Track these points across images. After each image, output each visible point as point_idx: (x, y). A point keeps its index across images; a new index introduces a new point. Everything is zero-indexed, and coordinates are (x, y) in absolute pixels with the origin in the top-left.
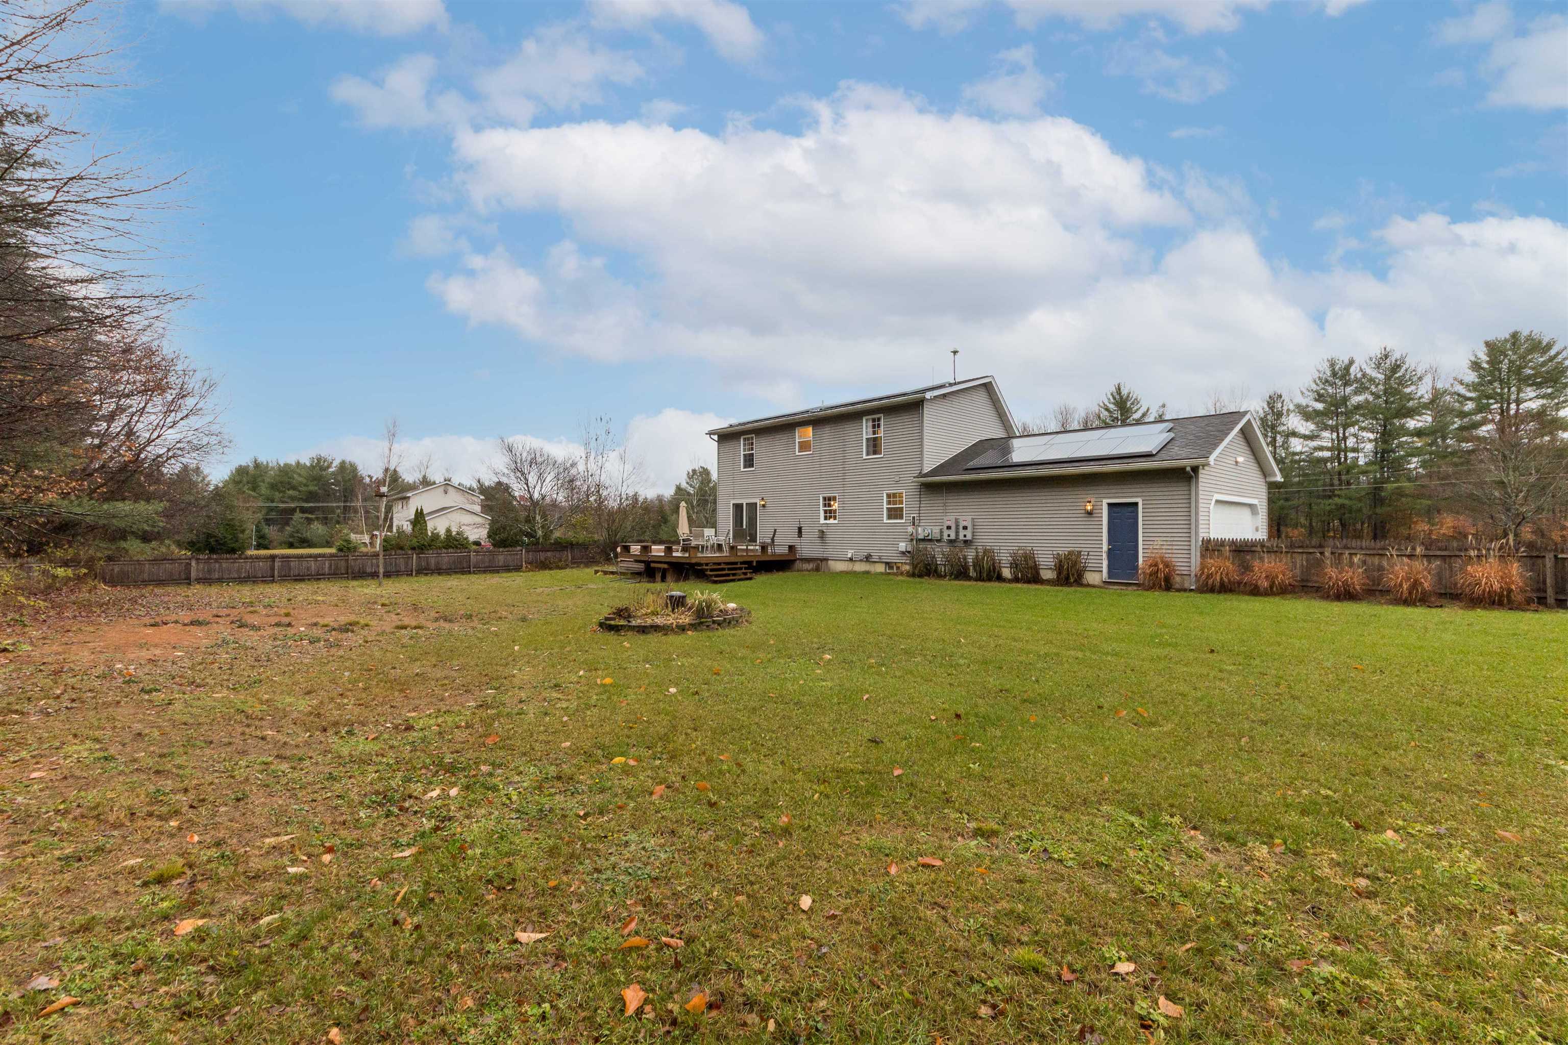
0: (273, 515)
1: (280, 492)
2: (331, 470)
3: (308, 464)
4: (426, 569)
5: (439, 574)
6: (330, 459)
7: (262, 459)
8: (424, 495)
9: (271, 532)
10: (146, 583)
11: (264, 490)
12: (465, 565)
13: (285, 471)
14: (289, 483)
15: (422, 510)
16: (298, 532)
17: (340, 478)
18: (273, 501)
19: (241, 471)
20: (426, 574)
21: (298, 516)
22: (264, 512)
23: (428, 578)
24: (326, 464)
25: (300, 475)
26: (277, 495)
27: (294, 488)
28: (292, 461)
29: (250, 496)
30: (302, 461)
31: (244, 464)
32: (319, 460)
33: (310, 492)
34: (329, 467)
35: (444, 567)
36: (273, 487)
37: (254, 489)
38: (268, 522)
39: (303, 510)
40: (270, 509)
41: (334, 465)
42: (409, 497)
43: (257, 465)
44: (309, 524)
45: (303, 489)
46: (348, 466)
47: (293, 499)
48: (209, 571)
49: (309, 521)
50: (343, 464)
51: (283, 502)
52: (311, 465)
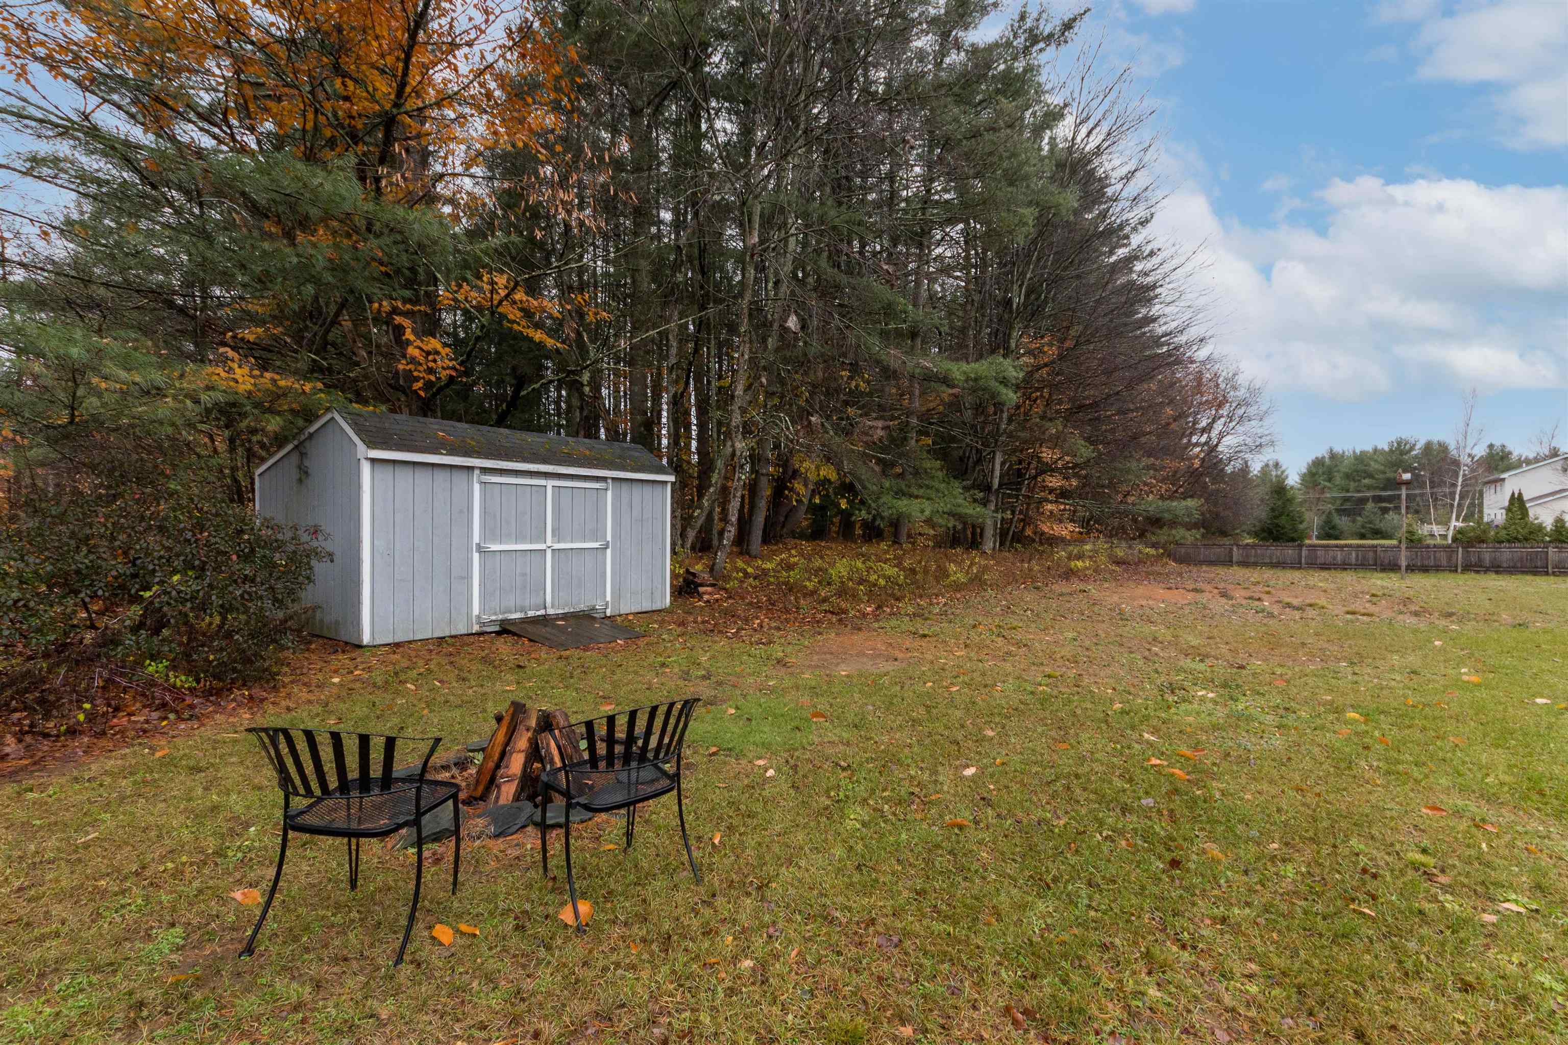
0: (1347, 506)
1: (1354, 481)
2: (1414, 453)
3: (1386, 448)
4: (1475, 566)
5: (1497, 572)
6: (1412, 441)
7: (1338, 449)
8: (1528, 475)
9: (1343, 522)
10: (1201, 563)
11: (1338, 480)
12: (1539, 564)
13: (1361, 458)
14: (1365, 472)
15: (1520, 494)
16: (1370, 522)
17: (1424, 461)
18: (1348, 491)
19: (1318, 463)
20: (1478, 572)
21: (1370, 505)
22: (1338, 502)
23: (1477, 576)
24: (1408, 447)
25: (1376, 461)
26: (1352, 485)
27: (1371, 476)
28: (1369, 448)
29: (1325, 487)
30: (1379, 447)
31: (1320, 456)
32: (1399, 444)
33: (1388, 480)
34: (1412, 448)
35: (1505, 565)
36: (1348, 476)
37: (1330, 480)
38: (1341, 512)
39: (1378, 499)
40: (1346, 500)
41: (1417, 447)
42: (1503, 480)
43: (1333, 456)
44: (1383, 514)
45: (1381, 476)
46: (1436, 447)
47: (1369, 488)
48: (1247, 556)
49: (1385, 511)
50: (1428, 446)
51: (1359, 491)
52: (1391, 450)
